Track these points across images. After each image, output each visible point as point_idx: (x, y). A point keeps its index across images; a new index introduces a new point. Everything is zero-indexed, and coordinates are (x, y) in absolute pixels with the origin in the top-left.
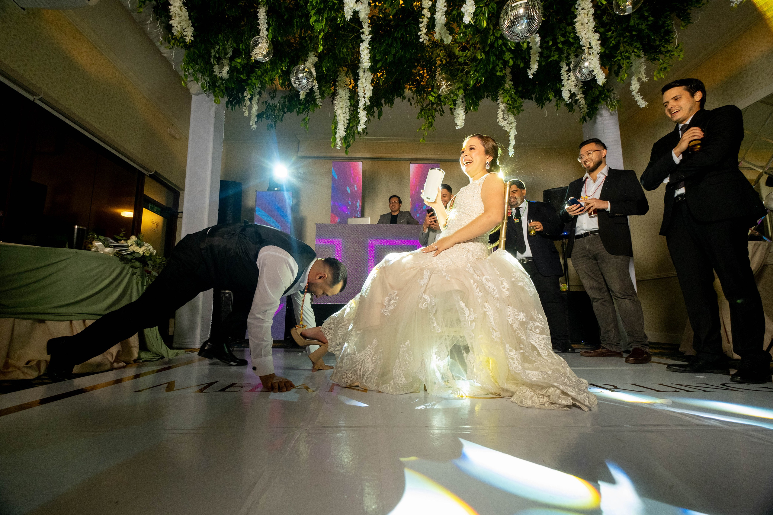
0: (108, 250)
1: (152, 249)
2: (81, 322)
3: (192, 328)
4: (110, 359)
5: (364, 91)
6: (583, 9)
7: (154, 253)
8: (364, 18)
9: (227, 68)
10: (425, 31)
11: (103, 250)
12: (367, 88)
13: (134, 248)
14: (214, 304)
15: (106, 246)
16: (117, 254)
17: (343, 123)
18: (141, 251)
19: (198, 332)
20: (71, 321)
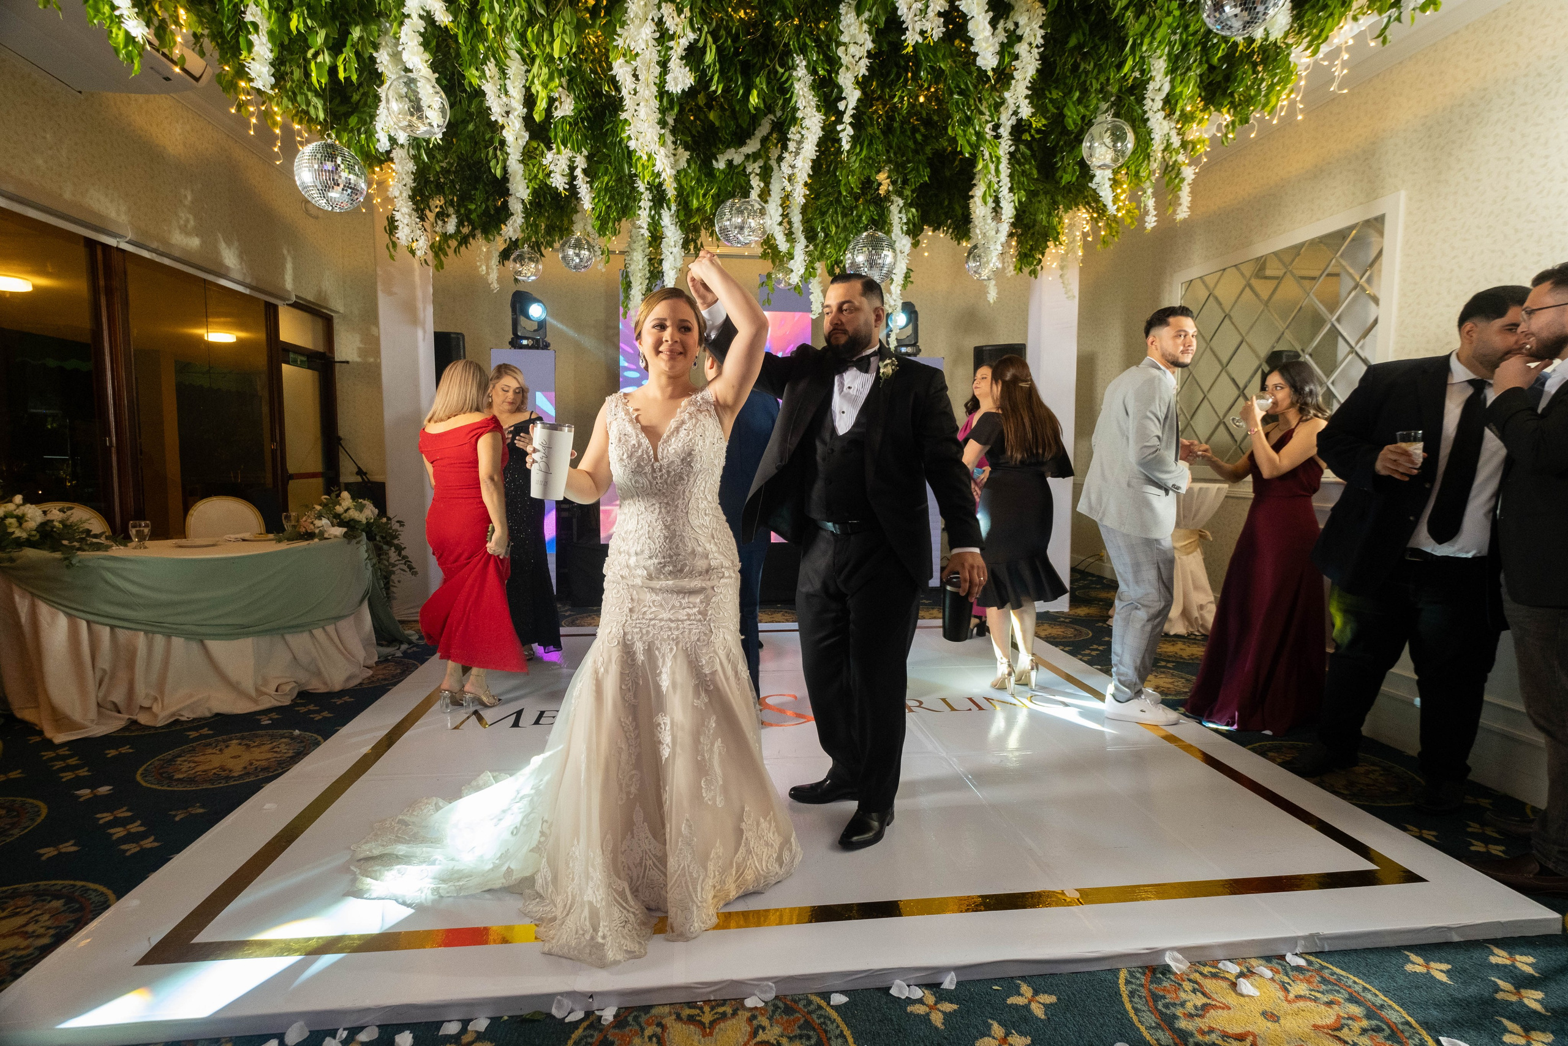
0: (338, 531)
4: (359, 668)
7: (377, 514)
15: (334, 526)
16: (345, 535)
20: (310, 632)
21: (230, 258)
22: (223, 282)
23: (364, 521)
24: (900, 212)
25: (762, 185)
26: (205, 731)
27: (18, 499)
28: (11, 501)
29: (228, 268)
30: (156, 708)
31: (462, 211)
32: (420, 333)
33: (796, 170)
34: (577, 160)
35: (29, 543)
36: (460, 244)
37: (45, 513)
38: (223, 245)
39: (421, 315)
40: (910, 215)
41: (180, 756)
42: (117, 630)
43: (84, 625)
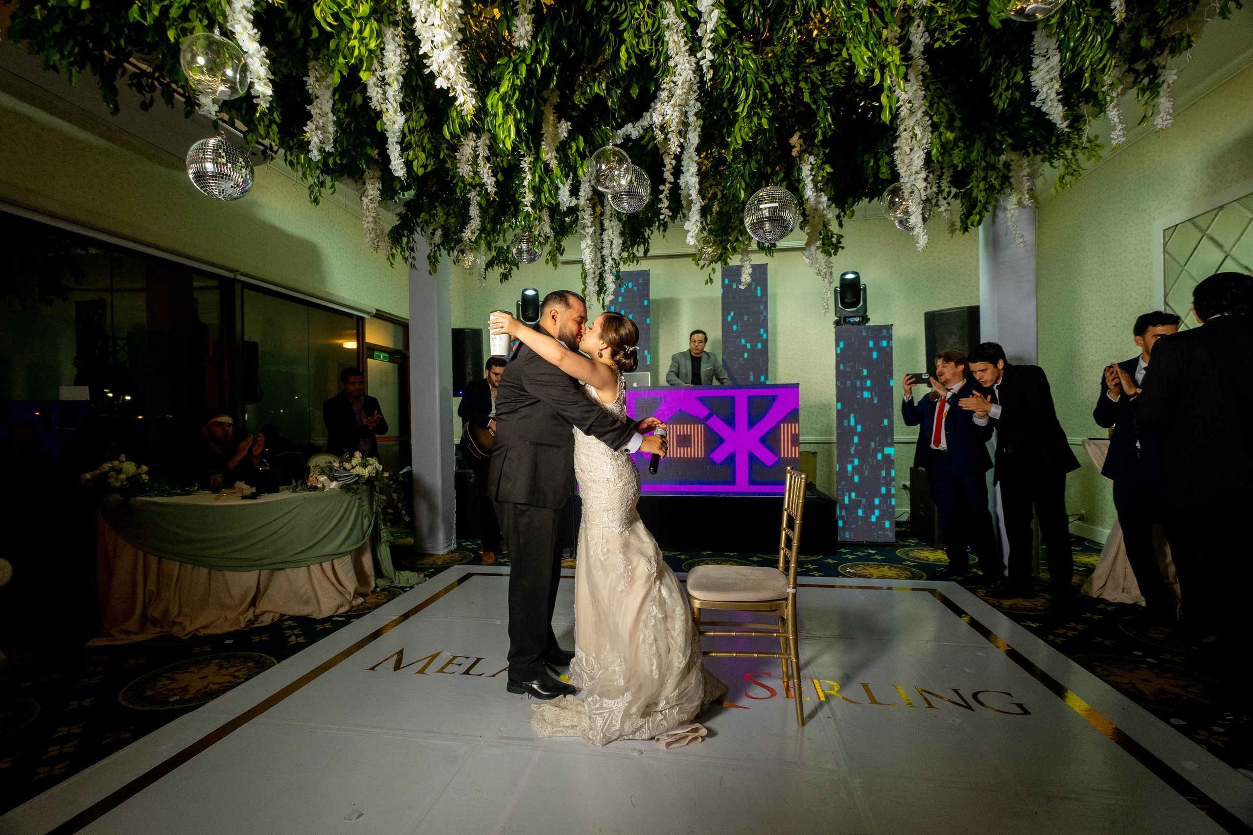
0: (334, 485)
1: (378, 465)
2: (318, 565)
3: (433, 531)
4: (348, 597)
5: (611, 245)
6: (905, 130)
7: (381, 469)
8: (584, 206)
9: (439, 232)
10: (666, 203)
11: (329, 486)
12: (615, 242)
13: (359, 470)
14: (456, 498)
15: (332, 480)
16: (342, 487)
17: (593, 276)
18: (366, 472)
19: (441, 536)
20: (309, 566)
23: (367, 475)
24: (812, 170)
25: (674, 162)
26: (207, 649)
27: (123, 457)
28: (118, 459)
30: (187, 623)
33: (667, 118)
34: (480, 149)
35: (120, 490)
37: (137, 468)
40: (823, 172)
42: (163, 559)
43: (141, 554)
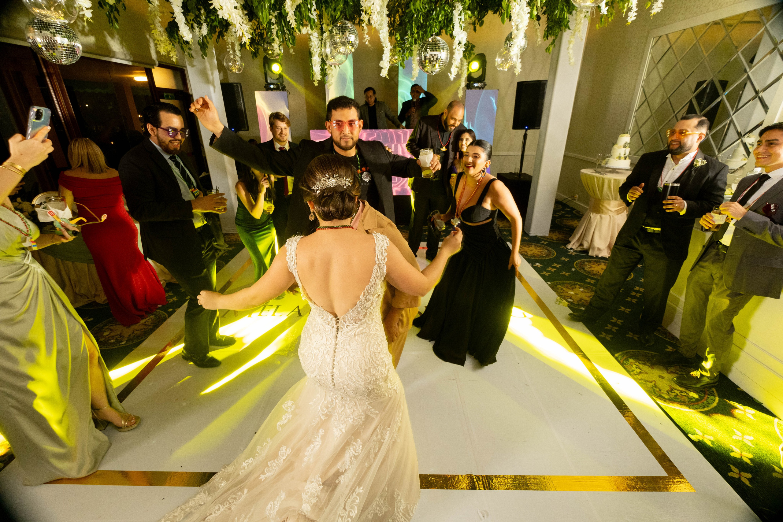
21: (115, 45)
22: (114, 60)
24: (460, 14)
29: (114, 52)
31: (209, 20)
32: (212, 88)
36: (218, 37)
38: (109, 39)
39: (211, 78)
40: (467, 16)
41: (105, 325)
42: (75, 263)
